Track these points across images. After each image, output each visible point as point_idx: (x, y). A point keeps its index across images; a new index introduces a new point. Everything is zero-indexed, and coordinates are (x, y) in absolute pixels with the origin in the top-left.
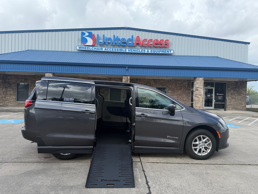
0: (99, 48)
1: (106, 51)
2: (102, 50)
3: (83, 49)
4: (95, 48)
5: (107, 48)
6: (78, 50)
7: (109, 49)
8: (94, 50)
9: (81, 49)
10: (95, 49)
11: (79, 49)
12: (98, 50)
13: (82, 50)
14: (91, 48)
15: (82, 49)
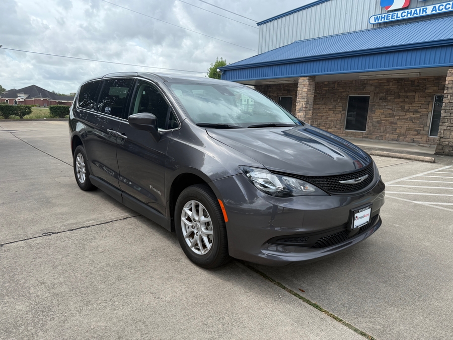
0: (418, 9)
1: (434, 12)
2: (424, 14)
3: (383, 21)
4: (409, 12)
5: (437, 6)
6: (374, 24)
7: (443, 7)
8: (406, 17)
9: (378, 21)
10: (409, 15)
11: (375, 21)
12: (415, 15)
13: (380, 24)
14: (399, 15)
15: (380, 21)
